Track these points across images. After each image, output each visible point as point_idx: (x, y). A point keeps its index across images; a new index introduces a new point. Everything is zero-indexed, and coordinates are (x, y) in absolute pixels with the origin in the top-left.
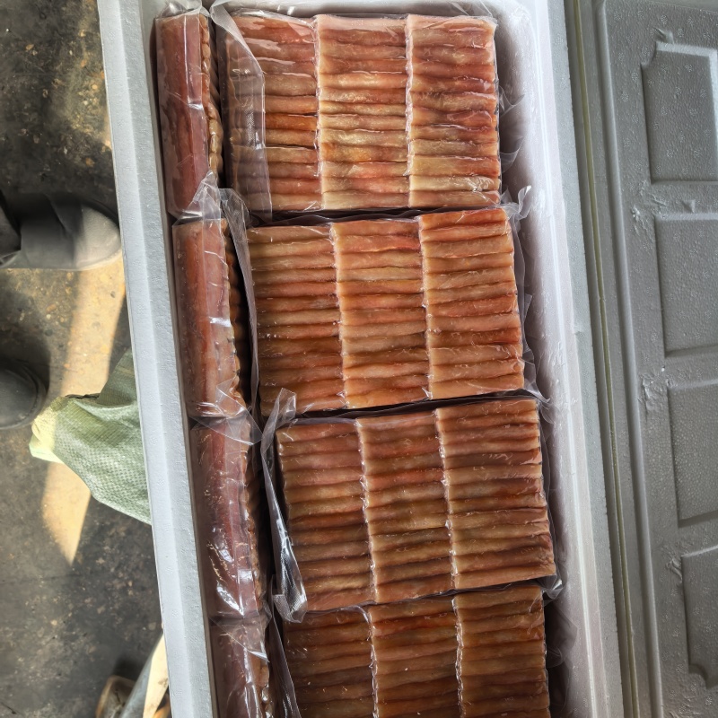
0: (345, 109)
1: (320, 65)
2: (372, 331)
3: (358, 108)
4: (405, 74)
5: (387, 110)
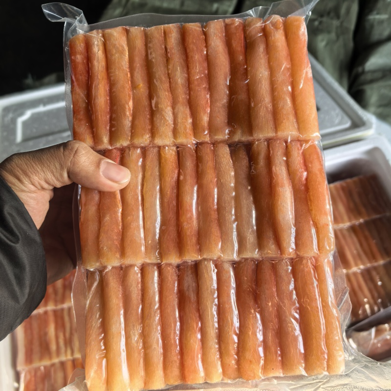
5: (66, 318)
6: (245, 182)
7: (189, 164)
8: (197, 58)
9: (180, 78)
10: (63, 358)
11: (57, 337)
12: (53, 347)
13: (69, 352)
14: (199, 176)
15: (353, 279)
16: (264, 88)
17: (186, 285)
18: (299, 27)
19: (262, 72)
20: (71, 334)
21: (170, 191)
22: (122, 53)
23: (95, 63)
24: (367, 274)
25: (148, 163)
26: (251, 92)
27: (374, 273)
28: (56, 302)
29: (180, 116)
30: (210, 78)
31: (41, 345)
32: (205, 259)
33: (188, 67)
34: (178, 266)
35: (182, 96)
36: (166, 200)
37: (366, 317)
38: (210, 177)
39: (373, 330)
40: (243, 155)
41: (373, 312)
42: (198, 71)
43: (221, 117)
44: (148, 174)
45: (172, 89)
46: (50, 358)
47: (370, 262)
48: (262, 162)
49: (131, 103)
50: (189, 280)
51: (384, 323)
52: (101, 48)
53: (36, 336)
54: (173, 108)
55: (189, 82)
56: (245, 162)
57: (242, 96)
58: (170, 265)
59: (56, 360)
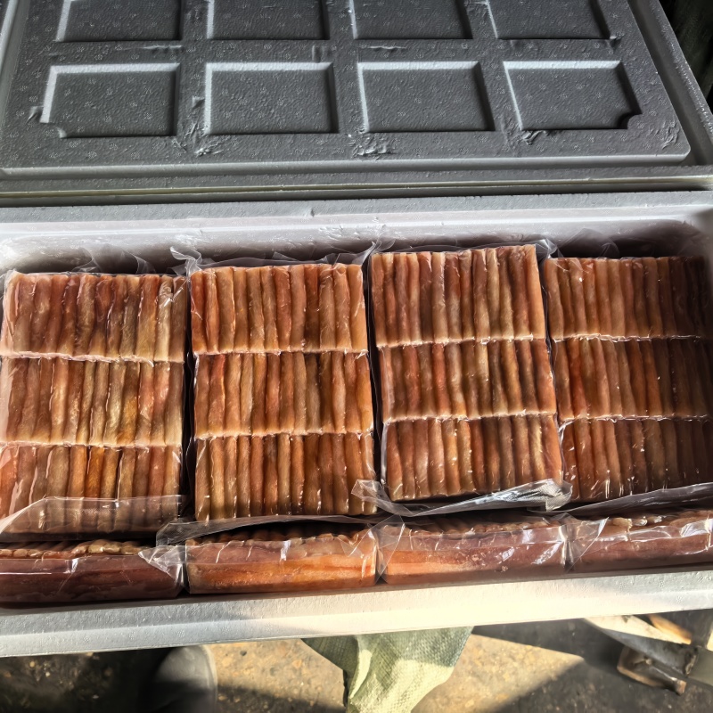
0: (86, 419)
1: (41, 442)
2: (302, 403)
3: (86, 406)
4: (55, 360)
5: (89, 378)
6: (314, 380)
7: (275, 366)
8: (283, 291)
9: (270, 305)
10: (71, 442)
11: (67, 406)
12: (59, 419)
13: (83, 433)
14: (281, 375)
15: (598, 432)
16: (329, 315)
17: (269, 451)
18: (357, 272)
19: (329, 304)
20: (92, 405)
21: (260, 384)
22: (229, 285)
23: (210, 293)
24: (625, 431)
25: (245, 365)
26: (321, 316)
27: (638, 431)
28: (75, 348)
29: (269, 332)
30: (292, 306)
31: (38, 411)
32: (283, 433)
33: (276, 298)
34: (264, 438)
35: (271, 318)
36: (257, 391)
37: (602, 499)
38: (289, 376)
39: (603, 523)
40: (314, 361)
41: (614, 494)
42: (283, 302)
43: (299, 333)
44: (245, 372)
45: (265, 313)
46: (50, 437)
47: (638, 411)
48: (326, 367)
49: (234, 323)
50: (271, 448)
51: (626, 516)
52: (214, 281)
53: (31, 395)
54: (265, 327)
55: (277, 308)
56: (314, 366)
57: (314, 320)
58: (258, 437)
59: (59, 442)
